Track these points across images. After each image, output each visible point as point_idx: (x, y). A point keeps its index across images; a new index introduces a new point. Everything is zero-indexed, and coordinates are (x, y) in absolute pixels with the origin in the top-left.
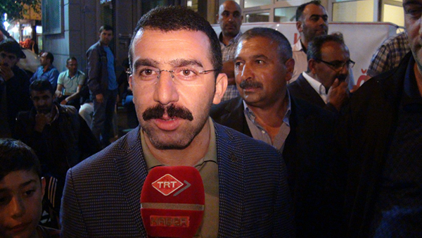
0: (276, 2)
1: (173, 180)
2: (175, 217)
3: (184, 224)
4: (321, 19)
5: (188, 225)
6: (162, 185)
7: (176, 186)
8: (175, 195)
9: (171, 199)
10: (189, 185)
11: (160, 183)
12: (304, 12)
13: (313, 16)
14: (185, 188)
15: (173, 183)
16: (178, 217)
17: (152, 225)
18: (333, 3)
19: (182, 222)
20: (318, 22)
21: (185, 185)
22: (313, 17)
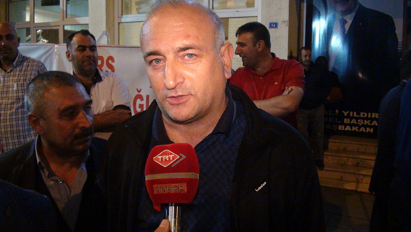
0: (65, 19)
1: (171, 154)
2: (173, 185)
3: (182, 190)
4: (88, 49)
5: (186, 191)
6: (162, 158)
7: (173, 159)
8: (173, 166)
9: (170, 169)
10: (184, 157)
11: (160, 157)
12: (72, 42)
13: (79, 46)
14: (181, 159)
15: (171, 156)
16: (177, 185)
17: (155, 193)
18: (119, 23)
19: (180, 188)
20: (85, 53)
21: (181, 157)
22: (80, 48)
